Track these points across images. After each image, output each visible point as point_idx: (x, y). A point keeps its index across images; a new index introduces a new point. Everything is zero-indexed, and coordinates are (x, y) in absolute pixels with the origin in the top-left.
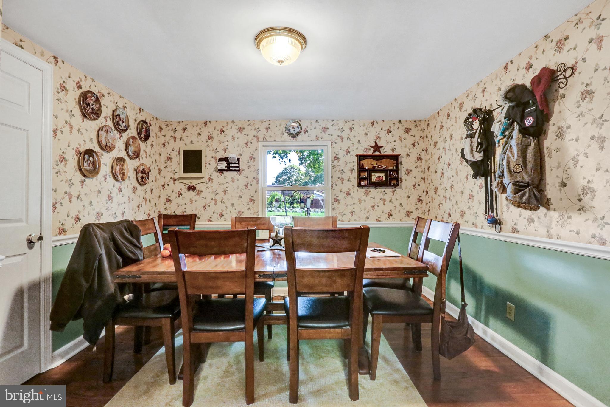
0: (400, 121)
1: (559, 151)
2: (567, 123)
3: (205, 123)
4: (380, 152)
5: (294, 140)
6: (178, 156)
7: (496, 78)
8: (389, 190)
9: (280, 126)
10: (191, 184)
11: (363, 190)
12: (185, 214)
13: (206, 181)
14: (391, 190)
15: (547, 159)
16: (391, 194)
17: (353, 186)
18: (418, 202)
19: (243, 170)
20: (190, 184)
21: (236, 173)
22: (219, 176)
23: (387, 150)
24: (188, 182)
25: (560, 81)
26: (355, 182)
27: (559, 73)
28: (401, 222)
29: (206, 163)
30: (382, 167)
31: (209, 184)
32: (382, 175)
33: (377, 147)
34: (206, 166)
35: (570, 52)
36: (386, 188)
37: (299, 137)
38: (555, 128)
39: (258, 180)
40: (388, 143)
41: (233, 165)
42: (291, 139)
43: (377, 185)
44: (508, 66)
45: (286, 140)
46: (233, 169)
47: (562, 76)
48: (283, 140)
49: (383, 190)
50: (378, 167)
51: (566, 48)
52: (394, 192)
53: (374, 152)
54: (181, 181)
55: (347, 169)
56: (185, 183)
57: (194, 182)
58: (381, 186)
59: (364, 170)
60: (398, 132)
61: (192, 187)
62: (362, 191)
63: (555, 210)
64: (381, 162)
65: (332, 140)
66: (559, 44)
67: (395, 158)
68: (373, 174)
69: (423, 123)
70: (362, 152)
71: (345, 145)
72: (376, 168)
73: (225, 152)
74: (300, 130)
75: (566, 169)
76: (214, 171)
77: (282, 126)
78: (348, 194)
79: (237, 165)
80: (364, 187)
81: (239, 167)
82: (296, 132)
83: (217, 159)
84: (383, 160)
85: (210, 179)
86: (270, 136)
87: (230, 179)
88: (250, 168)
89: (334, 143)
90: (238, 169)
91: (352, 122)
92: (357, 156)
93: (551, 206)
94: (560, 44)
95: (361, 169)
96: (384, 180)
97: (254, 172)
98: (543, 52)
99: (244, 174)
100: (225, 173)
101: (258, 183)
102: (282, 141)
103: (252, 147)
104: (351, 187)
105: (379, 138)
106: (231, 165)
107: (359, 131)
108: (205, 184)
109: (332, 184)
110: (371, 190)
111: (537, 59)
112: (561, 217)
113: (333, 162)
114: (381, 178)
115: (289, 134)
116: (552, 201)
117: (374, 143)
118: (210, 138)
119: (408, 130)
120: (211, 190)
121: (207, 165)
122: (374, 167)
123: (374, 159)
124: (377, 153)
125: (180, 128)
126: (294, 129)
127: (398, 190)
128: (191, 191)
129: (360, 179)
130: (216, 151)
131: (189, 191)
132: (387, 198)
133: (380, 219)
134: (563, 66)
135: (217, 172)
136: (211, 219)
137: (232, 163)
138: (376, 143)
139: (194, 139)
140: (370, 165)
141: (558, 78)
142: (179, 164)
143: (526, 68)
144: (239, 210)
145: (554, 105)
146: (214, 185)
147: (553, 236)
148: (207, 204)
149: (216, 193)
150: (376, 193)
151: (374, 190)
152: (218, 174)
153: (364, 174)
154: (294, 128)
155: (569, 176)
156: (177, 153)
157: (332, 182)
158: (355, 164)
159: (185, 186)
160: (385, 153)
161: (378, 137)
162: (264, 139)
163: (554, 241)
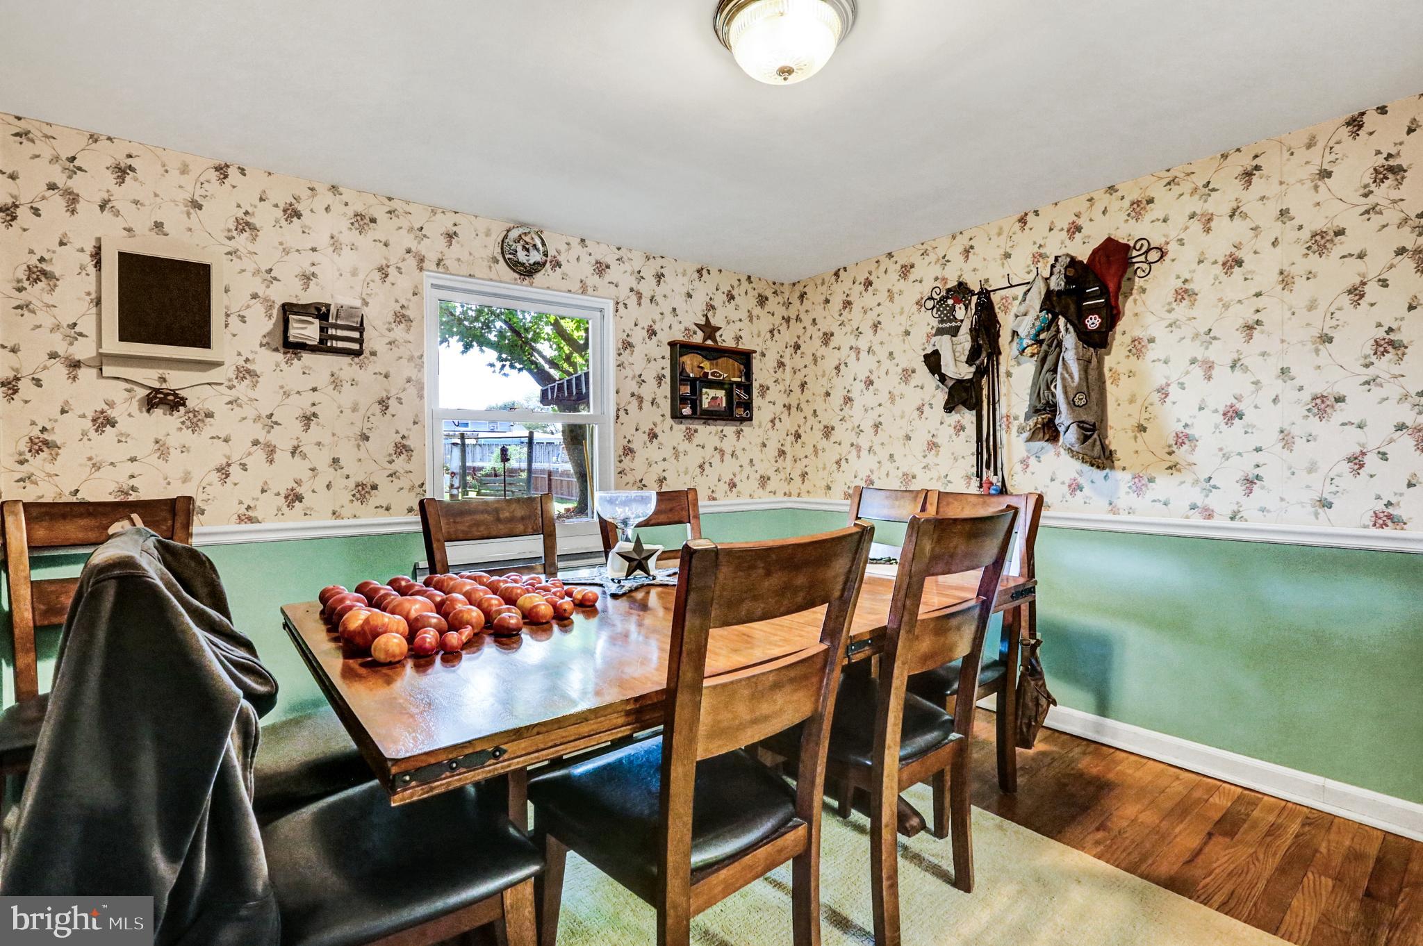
0: (749, 277)
1: (1134, 375)
2: (1148, 333)
3: (222, 171)
4: (715, 340)
5: (526, 282)
6: (91, 269)
7: (999, 234)
8: (730, 430)
9: (488, 234)
10: (164, 386)
11: (683, 427)
12: (131, 499)
13: (230, 380)
14: (734, 428)
15: (1109, 387)
16: (734, 437)
17: (663, 416)
18: (780, 456)
19: (373, 354)
20: (157, 385)
21: (346, 360)
22: (284, 366)
23: (726, 339)
24: (149, 377)
25: (1137, 266)
26: (666, 406)
27: (1135, 253)
28: (750, 501)
29: (228, 315)
30: (720, 375)
31: (243, 389)
32: (721, 394)
33: (709, 330)
34: (227, 326)
35: (1157, 223)
36: (726, 425)
37: (539, 277)
38: (1127, 339)
39: (422, 388)
40: (728, 323)
41: (340, 333)
42: (516, 279)
43: (710, 416)
44: (1028, 218)
45: (504, 279)
46: (340, 344)
47: (1142, 258)
48: (494, 277)
49: (720, 428)
50: (713, 374)
51: (1148, 217)
52: (738, 433)
53: (705, 340)
54: (108, 370)
55: (650, 377)
56: (126, 380)
57: (177, 380)
58: (716, 420)
59: (685, 379)
60: (747, 302)
61: (171, 398)
62: (680, 428)
63: (1124, 469)
64: (717, 364)
65: (618, 298)
66: (1135, 206)
67: (745, 358)
68: (704, 390)
69: (786, 289)
70: (679, 336)
71: (646, 314)
72: (710, 377)
73: (306, 287)
74: (544, 258)
75: (1146, 405)
76: (262, 345)
77: (494, 236)
78: (653, 436)
79: (356, 335)
80: (683, 421)
81: (360, 341)
82: (532, 262)
83: (271, 307)
84: (720, 361)
85: (246, 373)
86: (459, 260)
87: (326, 378)
88: (395, 349)
89: (621, 306)
90: (356, 346)
91: (660, 262)
92: (670, 344)
93: (1116, 463)
94: (1138, 207)
95: (678, 376)
96: (724, 405)
97: (409, 360)
98: (1104, 213)
99: (376, 365)
100: (307, 357)
101: (421, 397)
102: (491, 280)
103: (403, 284)
104: (658, 419)
105: (713, 307)
106: (331, 331)
107: (676, 284)
108: (223, 389)
109: (618, 410)
110: (697, 427)
111: (1091, 220)
112: (1136, 480)
113: (620, 355)
114: (718, 401)
115: (514, 265)
116: (1118, 455)
117: (704, 319)
118: (245, 225)
119: (762, 300)
120: (249, 411)
121: (234, 320)
122: (706, 374)
123: (705, 357)
124: (709, 342)
125: (97, 162)
126: (526, 253)
127: (746, 428)
128: (158, 412)
129: (677, 401)
130: (270, 277)
131: (148, 411)
132: (727, 445)
133: (714, 495)
134: (1145, 242)
135: (276, 350)
136: (250, 513)
137: (337, 327)
138: (707, 320)
139: (174, 218)
140: (696, 369)
141: (1134, 260)
142: (98, 302)
143: (1068, 231)
144: (360, 479)
145: (1125, 303)
146: (265, 396)
147: (1121, 511)
148: (235, 458)
149: (271, 422)
150: (707, 433)
151: (703, 427)
152: (279, 356)
153: (686, 390)
154: (528, 250)
155: (1152, 416)
156: (87, 259)
157: (618, 404)
158: (667, 363)
159: (129, 391)
160: (724, 344)
161: (711, 307)
162: (438, 265)
163: (1124, 517)
